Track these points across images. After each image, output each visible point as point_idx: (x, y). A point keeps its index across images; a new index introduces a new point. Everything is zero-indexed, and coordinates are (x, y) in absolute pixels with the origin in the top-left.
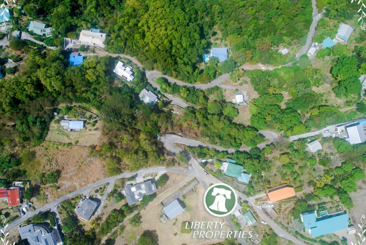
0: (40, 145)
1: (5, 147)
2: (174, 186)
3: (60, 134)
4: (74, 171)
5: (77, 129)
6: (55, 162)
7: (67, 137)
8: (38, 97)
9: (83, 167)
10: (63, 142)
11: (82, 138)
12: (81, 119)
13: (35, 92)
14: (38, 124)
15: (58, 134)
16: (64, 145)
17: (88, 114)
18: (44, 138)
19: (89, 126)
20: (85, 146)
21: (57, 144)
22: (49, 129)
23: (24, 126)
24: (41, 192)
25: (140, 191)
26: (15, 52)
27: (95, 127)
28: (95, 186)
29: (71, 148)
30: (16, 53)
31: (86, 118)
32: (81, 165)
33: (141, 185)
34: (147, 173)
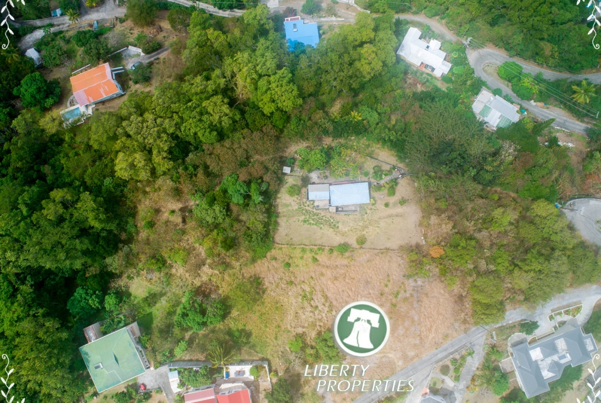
0: (265, 257)
1: (174, 271)
3: (312, 222)
5: (347, 206)
6: (323, 300)
10: (325, 242)
11: (371, 227)
13: (231, 115)
15: (305, 221)
16: (331, 250)
17: (369, 165)
18: (273, 238)
19: (381, 196)
20: (387, 249)
21: (311, 250)
22: (279, 213)
23: (217, 208)
24: (307, 389)
25: (555, 358)
26: (140, 30)
27: (398, 197)
28: (440, 356)
29: (352, 258)
30: (143, 32)
31: (367, 174)
33: (555, 342)
34: (556, 307)
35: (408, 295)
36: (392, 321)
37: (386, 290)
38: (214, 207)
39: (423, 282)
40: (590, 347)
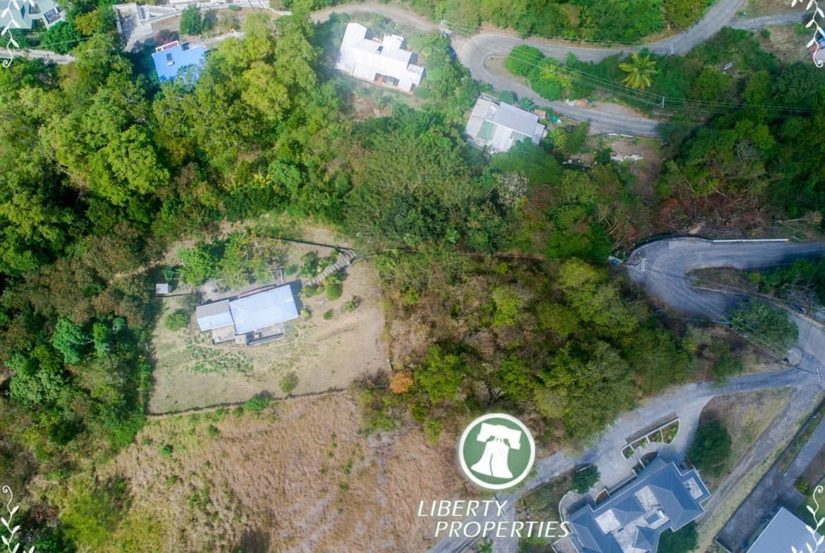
0: (134, 441)
2: (753, 452)
3: (208, 367)
4: (323, 519)
5: (269, 328)
6: (226, 500)
7: (240, 374)
8: (70, 240)
9: (359, 487)
10: (230, 397)
11: (305, 358)
12: (274, 282)
13: (54, 220)
14: (101, 349)
15: (197, 368)
16: (241, 410)
17: (297, 254)
18: (146, 405)
19: (318, 302)
20: (331, 390)
22: (156, 361)
23: (43, 375)
27: (346, 297)
29: (275, 417)
31: (294, 269)
32: (344, 480)
33: (636, 494)
34: (634, 432)
35: (367, 464)
36: (343, 516)
37: (332, 461)
38: (39, 375)
39: (392, 438)
40: (696, 493)
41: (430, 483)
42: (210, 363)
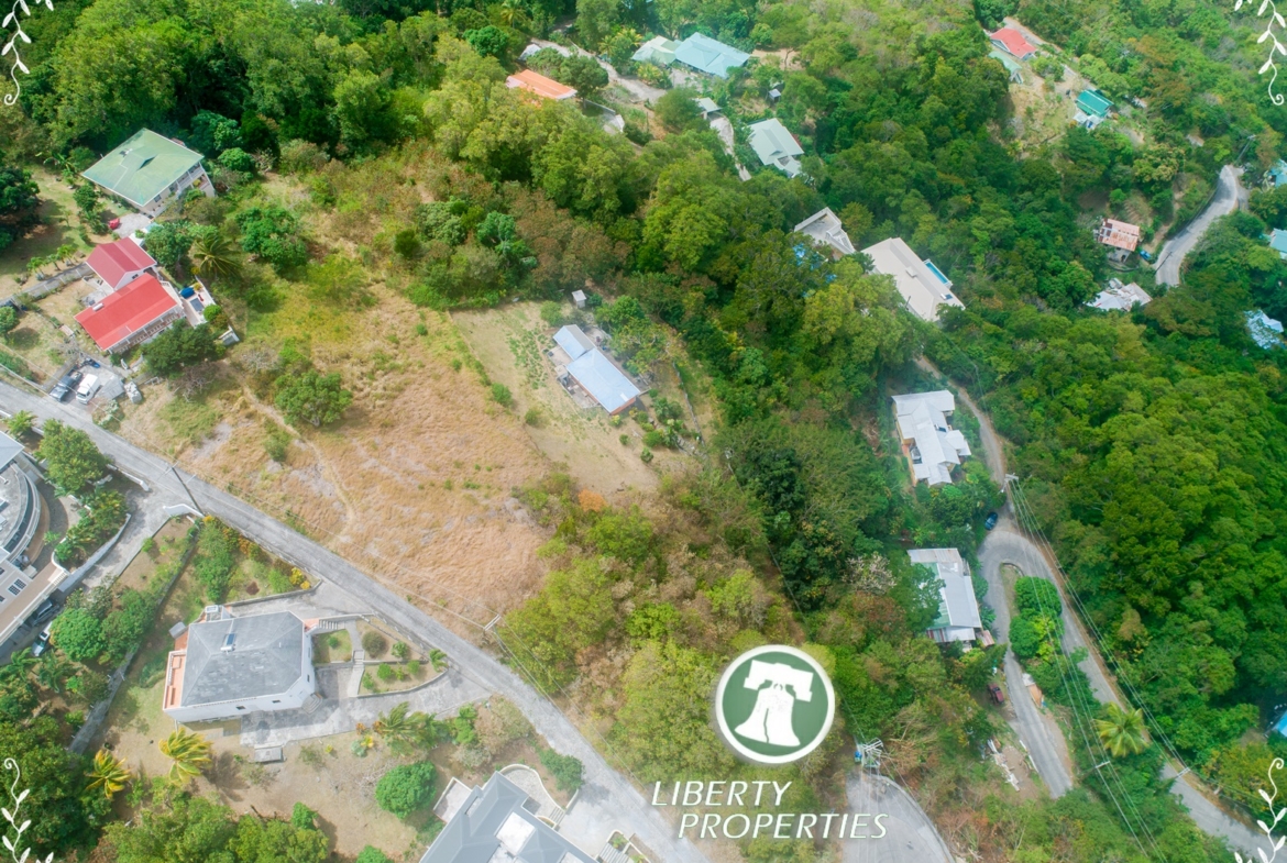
0: (419, 306)
4: (407, 473)
7: (524, 379)
8: (589, 214)
9: (455, 500)
10: (498, 374)
13: (604, 190)
15: (513, 342)
16: (490, 383)
18: (458, 309)
19: (634, 429)
21: (469, 358)
22: (505, 308)
23: (454, 219)
24: (216, 404)
29: (495, 414)
30: (653, 127)
32: (456, 485)
35: (485, 502)
36: (417, 491)
37: (471, 470)
38: (453, 216)
39: (523, 520)
41: (488, 571)
42: (523, 352)
